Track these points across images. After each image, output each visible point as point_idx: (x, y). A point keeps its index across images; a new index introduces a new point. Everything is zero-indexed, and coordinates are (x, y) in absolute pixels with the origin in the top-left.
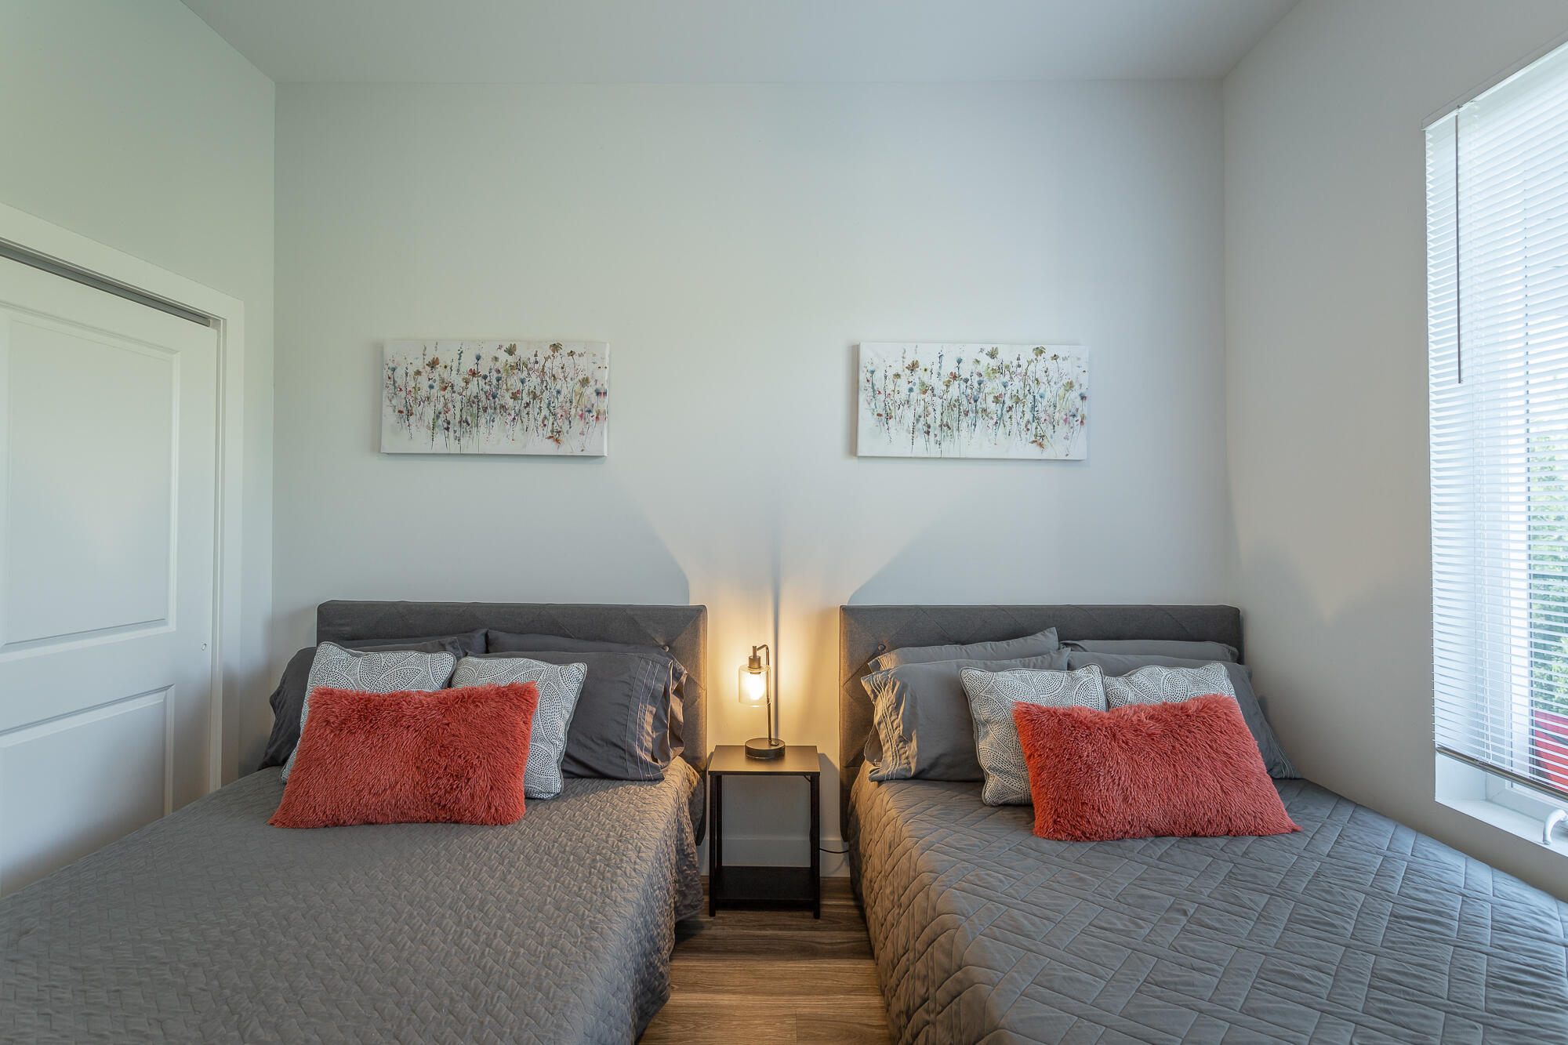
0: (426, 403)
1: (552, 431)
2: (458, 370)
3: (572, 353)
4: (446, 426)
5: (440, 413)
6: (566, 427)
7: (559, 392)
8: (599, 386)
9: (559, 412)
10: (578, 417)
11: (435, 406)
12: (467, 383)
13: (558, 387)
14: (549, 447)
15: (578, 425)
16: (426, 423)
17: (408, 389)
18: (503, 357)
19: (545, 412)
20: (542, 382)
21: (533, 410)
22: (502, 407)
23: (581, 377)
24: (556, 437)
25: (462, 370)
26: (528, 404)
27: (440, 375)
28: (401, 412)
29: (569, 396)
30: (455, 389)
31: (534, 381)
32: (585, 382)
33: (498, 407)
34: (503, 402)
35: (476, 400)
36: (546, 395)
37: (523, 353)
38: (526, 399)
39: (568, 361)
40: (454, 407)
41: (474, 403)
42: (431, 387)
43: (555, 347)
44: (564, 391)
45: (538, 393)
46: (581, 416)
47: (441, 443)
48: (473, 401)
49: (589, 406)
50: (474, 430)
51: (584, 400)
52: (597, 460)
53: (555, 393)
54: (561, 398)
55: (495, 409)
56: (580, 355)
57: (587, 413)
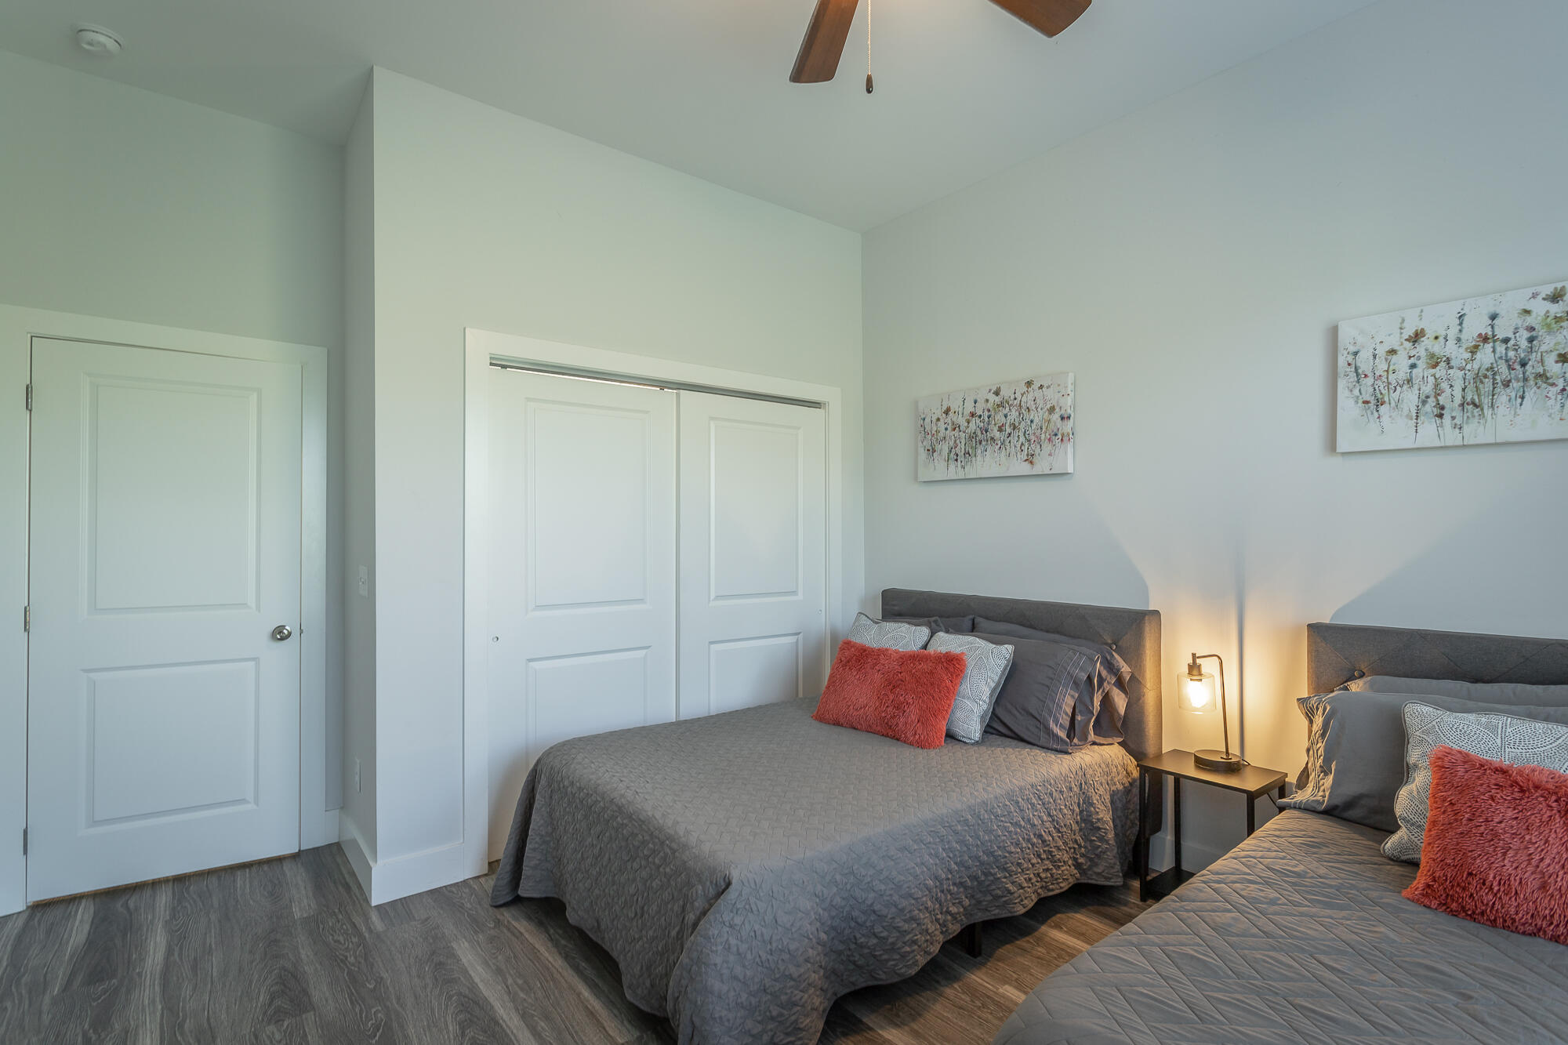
0: (944, 441)
1: (1028, 455)
2: (963, 414)
3: (1041, 387)
4: (955, 457)
5: (952, 448)
6: (1038, 450)
7: (1032, 421)
8: (1063, 412)
9: (1033, 438)
10: (1047, 441)
11: (949, 443)
12: (968, 423)
13: (1032, 417)
14: (1025, 469)
15: (1047, 447)
16: (944, 457)
17: (933, 433)
18: (992, 398)
19: (1022, 439)
20: (1020, 414)
21: (1014, 439)
22: (992, 438)
23: (1048, 406)
24: (1030, 460)
25: (965, 413)
26: (1010, 434)
27: (951, 419)
28: (928, 450)
29: (1039, 424)
30: (961, 428)
31: (1014, 414)
32: (1052, 410)
33: (989, 439)
34: (992, 435)
35: (974, 436)
36: (1022, 426)
37: (1006, 393)
38: (1009, 430)
39: (1038, 394)
40: (961, 442)
42: (946, 429)
43: (1029, 384)
44: (1036, 420)
45: (1017, 424)
46: (1049, 440)
47: (954, 472)
48: (972, 437)
49: (1055, 431)
50: (974, 459)
51: (1052, 425)
52: (1065, 477)
53: (1029, 423)
54: (1034, 426)
55: (987, 441)
56: (1048, 387)
57: (1054, 437)
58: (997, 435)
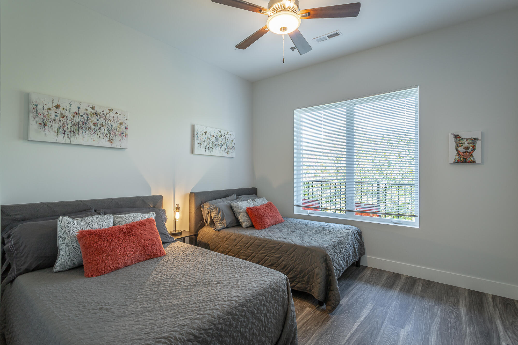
0: (54, 122)
1: (109, 139)
2: (69, 111)
3: (116, 113)
4: (63, 132)
5: (61, 127)
6: (114, 138)
7: (112, 126)
8: (126, 126)
9: (112, 133)
10: (119, 135)
11: (58, 124)
12: (74, 117)
13: (112, 124)
14: (108, 144)
15: (119, 138)
16: (54, 130)
17: (44, 115)
18: (90, 110)
19: (106, 132)
20: (105, 121)
21: (102, 130)
22: (89, 128)
23: (120, 122)
24: (111, 141)
25: (71, 111)
26: (100, 128)
27: (60, 112)
28: (40, 124)
29: (115, 127)
30: (68, 118)
31: (102, 120)
32: (121, 124)
33: (88, 128)
34: (89, 126)
35: (78, 124)
36: (107, 126)
38: (99, 126)
39: (115, 116)
40: (68, 125)
41: (77, 125)
42: (56, 116)
43: (110, 110)
44: (114, 126)
45: (104, 125)
46: (120, 135)
47: (61, 138)
49: (123, 132)
50: (77, 135)
51: (121, 129)
53: (110, 126)
54: (113, 128)
55: (86, 128)
56: (120, 114)
57: (122, 134)
58: (93, 127)
